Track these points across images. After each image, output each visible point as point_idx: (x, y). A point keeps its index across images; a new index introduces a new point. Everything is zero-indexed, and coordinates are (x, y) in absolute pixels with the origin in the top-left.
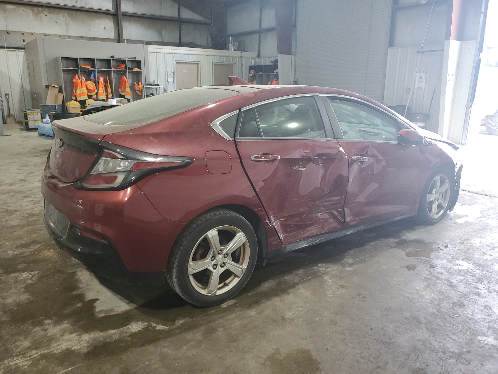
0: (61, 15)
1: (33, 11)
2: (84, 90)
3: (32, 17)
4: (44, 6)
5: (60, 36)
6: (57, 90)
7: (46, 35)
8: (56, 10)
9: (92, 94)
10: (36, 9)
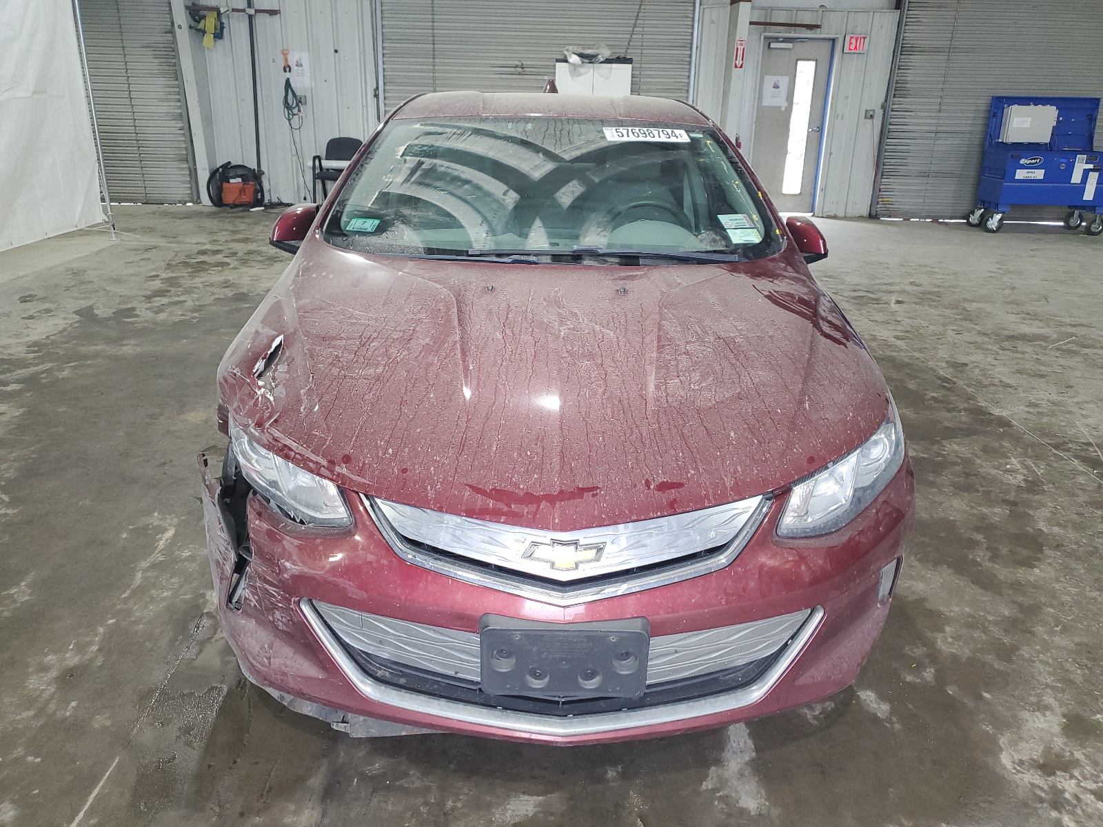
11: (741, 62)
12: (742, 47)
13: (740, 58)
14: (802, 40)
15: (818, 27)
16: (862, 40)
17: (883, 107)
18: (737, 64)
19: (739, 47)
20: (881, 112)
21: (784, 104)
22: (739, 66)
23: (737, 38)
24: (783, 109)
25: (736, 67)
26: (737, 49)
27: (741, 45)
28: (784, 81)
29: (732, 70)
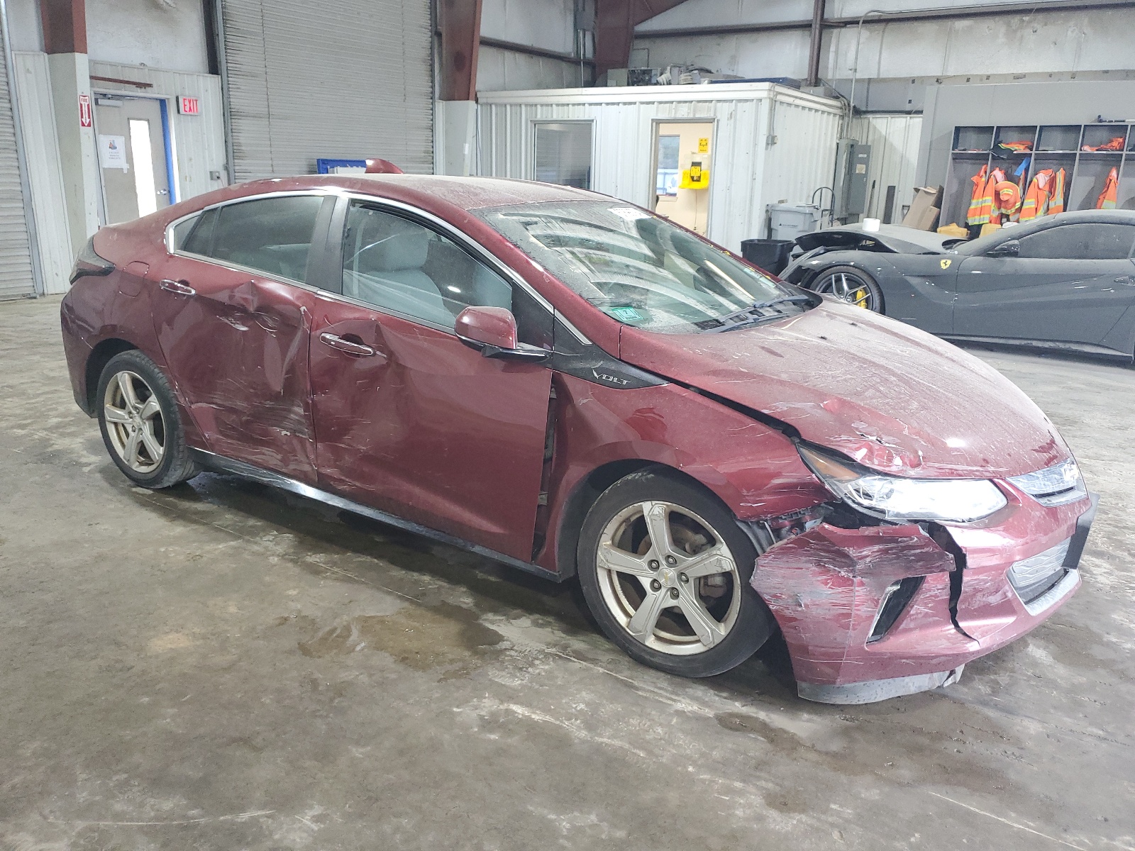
0: (1072, 23)
1: (1009, 25)
2: (989, 200)
3: (1002, 39)
4: (1033, 9)
5: (1050, 76)
6: (932, 199)
7: (1017, 77)
8: (1063, 14)
9: (1009, 211)
10: (1015, 20)
11: (88, 120)
12: (86, 104)
13: (86, 115)
14: (132, 98)
15: (150, 85)
16: (195, 102)
17: (226, 168)
18: (84, 122)
19: (83, 103)
20: (225, 173)
21: (125, 167)
22: (86, 125)
23: (79, 93)
24: (125, 172)
25: (83, 125)
26: (81, 105)
27: (85, 100)
28: (119, 141)
29: (79, 128)
